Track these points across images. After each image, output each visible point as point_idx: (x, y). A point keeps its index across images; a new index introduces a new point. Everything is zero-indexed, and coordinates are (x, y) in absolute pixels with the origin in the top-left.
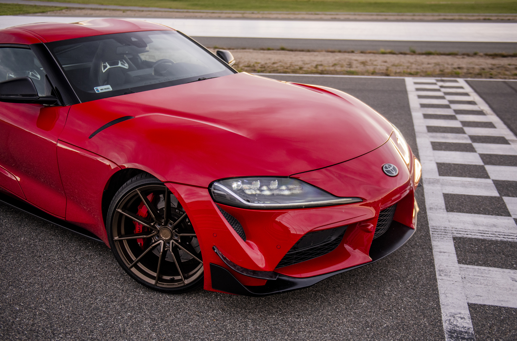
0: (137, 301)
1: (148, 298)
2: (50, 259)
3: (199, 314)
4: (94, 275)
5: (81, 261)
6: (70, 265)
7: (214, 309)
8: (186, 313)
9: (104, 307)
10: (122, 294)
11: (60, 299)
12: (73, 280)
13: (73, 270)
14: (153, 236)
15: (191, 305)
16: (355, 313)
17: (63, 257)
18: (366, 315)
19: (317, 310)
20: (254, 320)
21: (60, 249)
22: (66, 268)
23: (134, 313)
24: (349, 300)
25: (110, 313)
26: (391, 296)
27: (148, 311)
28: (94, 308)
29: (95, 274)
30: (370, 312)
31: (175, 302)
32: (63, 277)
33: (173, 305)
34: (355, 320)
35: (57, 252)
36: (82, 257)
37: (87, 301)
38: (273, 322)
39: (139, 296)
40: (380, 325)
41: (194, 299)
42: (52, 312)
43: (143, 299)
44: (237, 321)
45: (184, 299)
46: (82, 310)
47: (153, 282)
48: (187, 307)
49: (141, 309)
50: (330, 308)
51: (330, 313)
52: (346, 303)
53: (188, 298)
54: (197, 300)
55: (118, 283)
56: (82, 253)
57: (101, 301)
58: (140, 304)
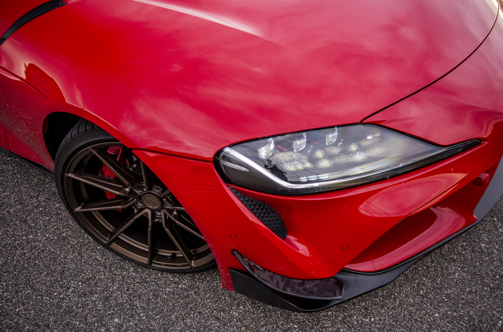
0: (127, 290)
1: (141, 282)
2: (4, 203)
3: (219, 314)
4: (64, 235)
5: (45, 205)
6: (31, 215)
7: (239, 302)
8: (199, 312)
9: (80, 308)
10: (105, 275)
11: (17, 292)
12: (36, 247)
13: (35, 224)
14: (134, 205)
15: (205, 295)
16: (448, 296)
17: (21, 199)
18: (466, 301)
19: (392, 295)
20: (302, 323)
21: (17, 182)
22: (25, 221)
23: (124, 318)
24: (433, 266)
25: (90, 319)
26: (493, 254)
27: (143, 312)
28: (65, 309)
29: (65, 232)
30: (470, 292)
31: (181, 288)
32: (22, 242)
33: (179, 295)
34: (451, 314)
35: (14, 189)
36: (46, 198)
37: (55, 294)
38: (331, 326)
39: (128, 277)
40: (492, 323)
41: (208, 281)
42: (6, 322)
43: (134, 286)
44: (277, 327)
45: (194, 280)
46: (48, 315)
48: (200, 300)
49: (134, 309)
50: (409, 289)
51: (412, 301)
52: (431, 276)
53: (199, 279)
54: (212, 282)
55: (98, 250)
56: (47, 188)
57: (75, 292)
58: (131, 296)
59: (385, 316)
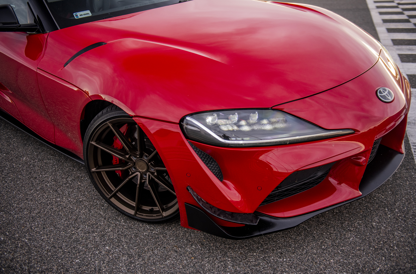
0: (117, 232)
1: (128, 228)
2: (44, 180)
3: (178, 249)
4: (81, 199)
5: (71, 183)
6: (61, 187)
7: (192, 243)
8: (164, 247)
9: (84, 239)
10: (104, 222)
11: (44, 228)
12: (61, 205)
13: (63, 193)
14: (129, 168)
15: (170, 238)
16: (343, 251)
17: (56, 179)
18: (355, 255)
19: (301, 247)
20: (234, 258)
21: (55, 169)
22: (56, 191)
23: (113, 247)
24: (335, 233)
25: (89, 246)
26: (381, 229)
27: (126, 245)
28: (74, 239)
29: (82, 198)
30: (359, 250)
31: (154, 233)
32: (52, 202)
33: (152, 237)
34: (343, 261)
35: (52, 173)
36: (73, 179)
37: (69, 231)
38: (254, 261)
39: (119, 225)
40: (372, 269)
41: (173, 230)
42: (34, 244)
43: (123, 230)
44: (216, 259)
45: (164, 229)
46: (62, 242)
47: (132, 212)
48: (166, 240)
49: (120, 242)
50: (314, 245)
51: (315, 251)
52: (332, 238)
53: (168, 229)
54: (176, 231)
55: (102, 209)
57: (82, 231)
58: (120, 235)
59: (294, 259)
